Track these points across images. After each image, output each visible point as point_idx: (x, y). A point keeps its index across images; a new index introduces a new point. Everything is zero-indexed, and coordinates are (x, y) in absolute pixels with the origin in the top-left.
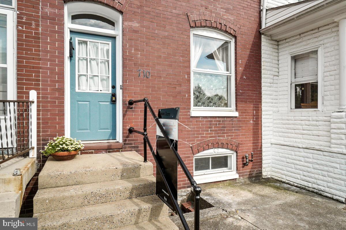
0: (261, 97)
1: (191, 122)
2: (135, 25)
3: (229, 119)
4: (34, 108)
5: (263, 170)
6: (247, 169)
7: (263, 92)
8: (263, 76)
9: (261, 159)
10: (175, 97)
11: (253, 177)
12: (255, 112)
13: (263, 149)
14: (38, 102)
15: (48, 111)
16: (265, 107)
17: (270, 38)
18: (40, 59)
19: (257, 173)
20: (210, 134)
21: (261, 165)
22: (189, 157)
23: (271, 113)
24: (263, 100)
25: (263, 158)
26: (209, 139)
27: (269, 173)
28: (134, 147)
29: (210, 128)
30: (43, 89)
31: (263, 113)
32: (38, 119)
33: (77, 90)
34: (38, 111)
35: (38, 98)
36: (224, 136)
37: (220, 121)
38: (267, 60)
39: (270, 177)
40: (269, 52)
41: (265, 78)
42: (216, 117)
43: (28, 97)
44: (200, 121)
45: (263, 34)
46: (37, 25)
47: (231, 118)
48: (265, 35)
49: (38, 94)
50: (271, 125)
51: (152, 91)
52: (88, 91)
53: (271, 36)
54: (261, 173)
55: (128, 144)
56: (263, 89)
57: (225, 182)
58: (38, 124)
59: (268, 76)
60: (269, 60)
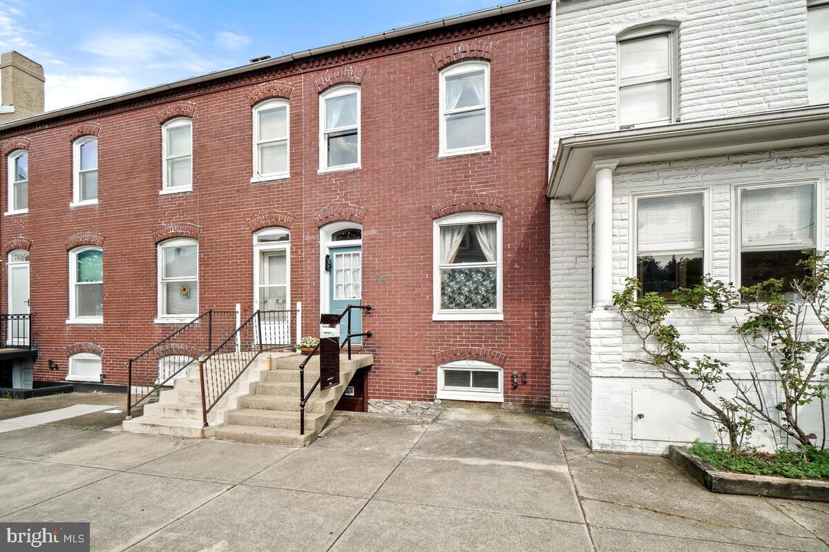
0: (550, 291)
1: (434, 326)
2: (374, 232)
3: (489, 324)
4: (299, 315)
5: (553, 399)
6: (523, 393)
7: (552, 284)
8: (552, 260)
9: (550, 382)
10: (414, 300)
11: (532, 406)
12: (536, 314)
13: (552, 369)
14: (302, 310)
15: (308, 317)
16: (555, 306)
17: (568, 201)
18: (303, 277)
19: (539, 402)
20: (459, 341)
21: (549, 390)
22: (431, 367)
23: (568, 314)
24: (553, 296)
25: (553, 381)
26: (458, 348)
27: (565, 406)
28: (372, 351)
29: (459, 334)
30: (305, 301)
31: (553, 315)
32: (302, 324)
33: (335, 299)
34: (302, 317)
35: (302, 307)
36: (480, 346)
37: (474, 326)
38: (561, 235)
39: (567, 411)
40: (566, 223)
41: (555, 263)
42: (469, 321)
43: (296, 307)
44: (446, 326)
45: (553, 198)
46: (302, 252)
47: (493, 323)
48: (557, 198)
49: (302, 304)
50: (570, 332)
51: (389, 295)
52: (343, 299)
53: (570, 197)
54: (549, 403)
55: (366, 347)
56: (552, 279)
57: (482, 405)
58: (302, 327)
59: (562, 259)
60: (567, 234)
